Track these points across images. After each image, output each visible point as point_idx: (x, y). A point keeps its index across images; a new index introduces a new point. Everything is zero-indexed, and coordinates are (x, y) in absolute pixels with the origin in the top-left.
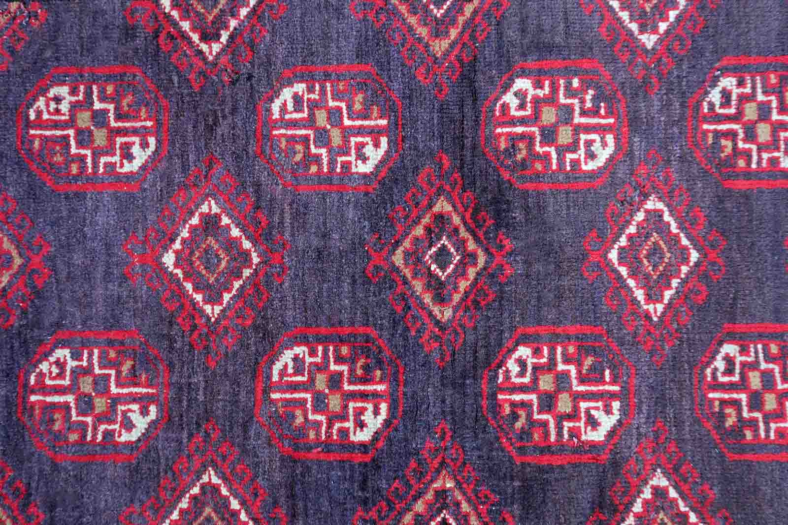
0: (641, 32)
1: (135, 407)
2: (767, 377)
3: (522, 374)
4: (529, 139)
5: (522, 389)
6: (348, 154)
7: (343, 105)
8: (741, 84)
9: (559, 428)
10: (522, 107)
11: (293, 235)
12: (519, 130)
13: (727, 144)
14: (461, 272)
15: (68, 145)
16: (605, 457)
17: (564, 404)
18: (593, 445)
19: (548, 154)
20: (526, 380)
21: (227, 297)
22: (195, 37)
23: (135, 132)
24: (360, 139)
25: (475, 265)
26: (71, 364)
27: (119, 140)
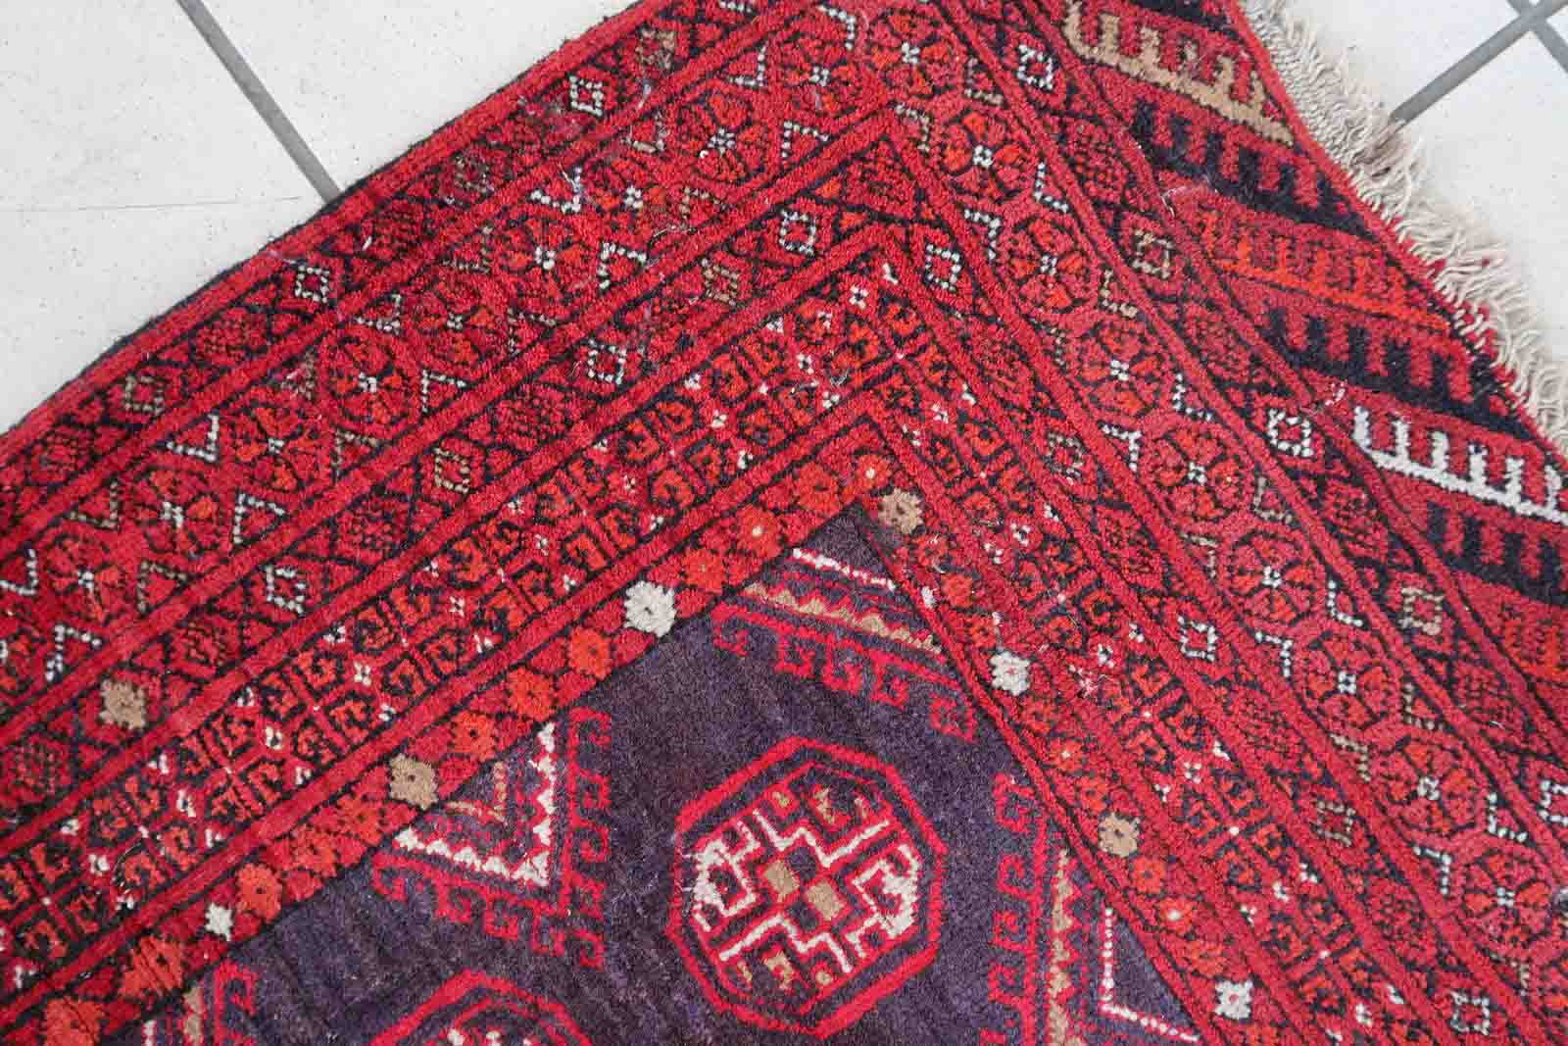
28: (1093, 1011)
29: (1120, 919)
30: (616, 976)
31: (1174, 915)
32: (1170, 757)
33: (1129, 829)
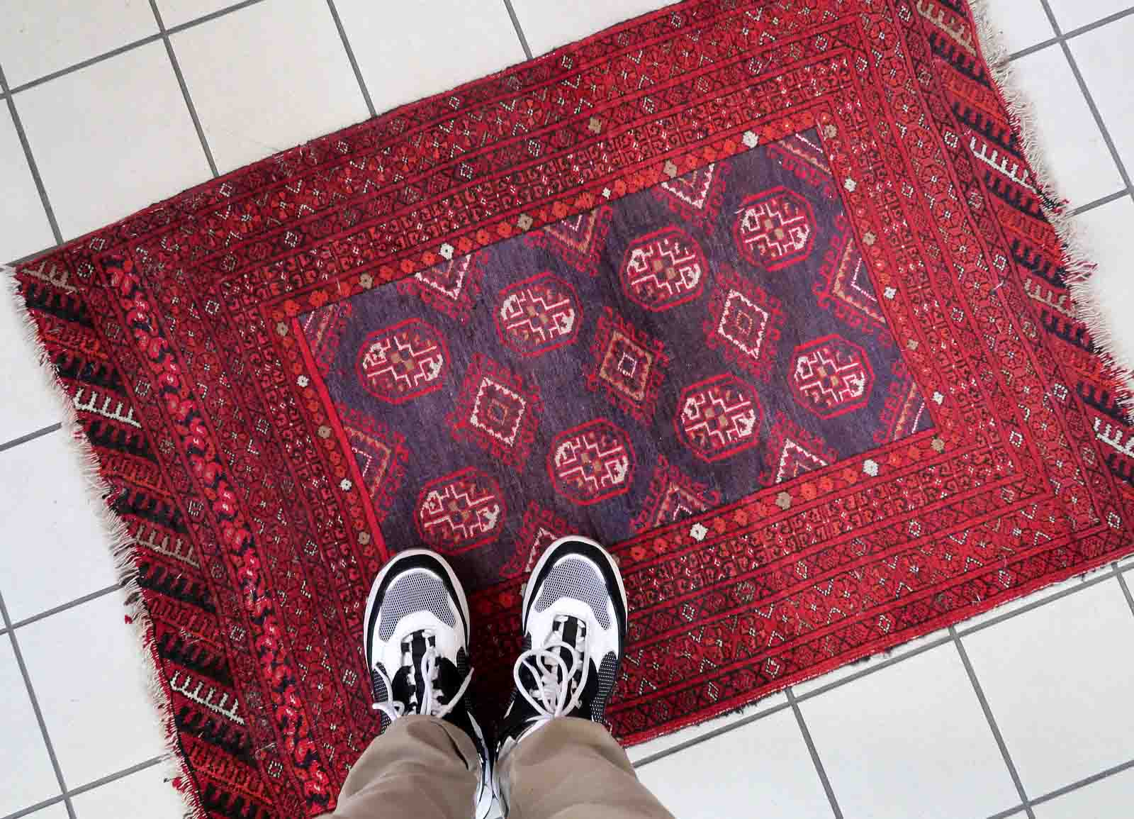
0: (693, 200)
1: (486, 509)
2: (828, 367)
3: (694, 413)
4: (652, 282)
5: (698, 421)
6: (554, 326)
7: (541, 299)
8: (758, 211)
9: (725, 435)
10: (641, 265)
11: (539, 381)
12: (645, 279)
13: (762, 247)
14: (640, 369)
15: (392, 376)
16: (756, 442)
17: (723, 422)
18: (746, 438)
19: (665, 287)
20: (698, 416)
21: (515, 430)
22: (442, 289)
23: (428, 355)
24: (557, 315)
25: (646, 362)
26: (440, 498)
27: (421, 363)
28: (848, 285)
29: (864, 262)
30: (715, 238)
31: (879, 265)
32: (890, 221)
33: (873, 237)
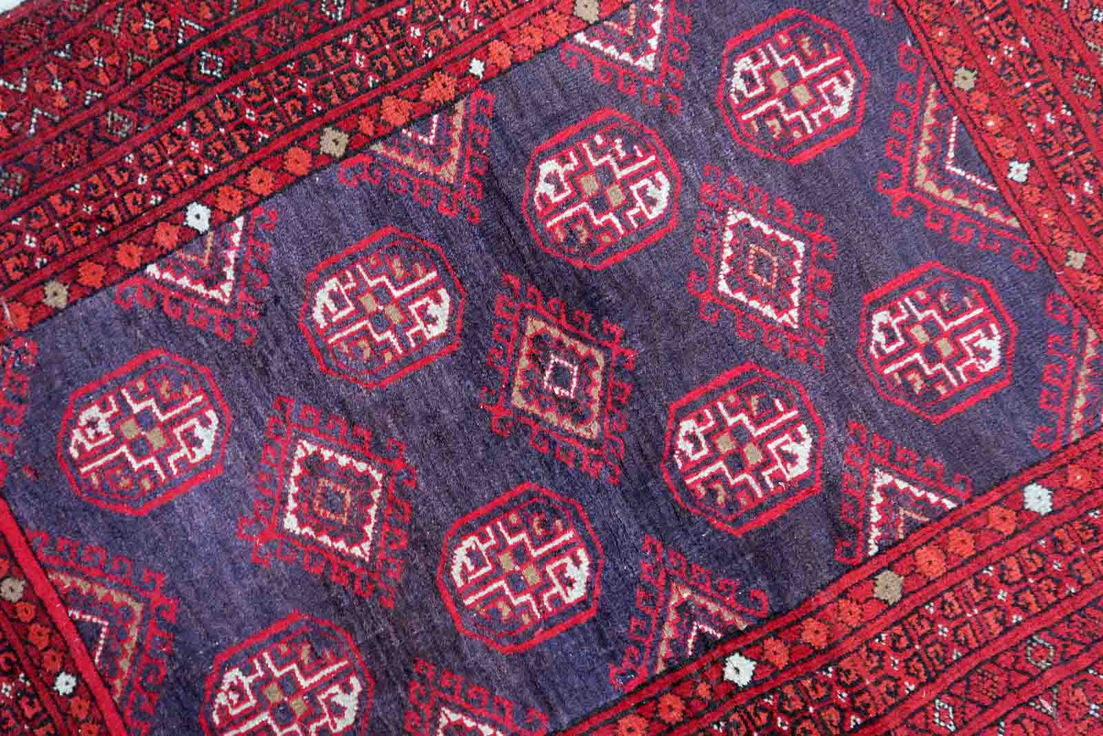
0: (636, 58)
1: (335, 689)
2: (929, 324)
3: (697, 448)
4: (583, 217)
5: (706, 462)
6: (414, 324)
7: (384, 279)
8: (756, 60)
9: (761, 481)
10: (559, 189)
11: (402, 433)
12: (569, 213)
13: (773, 123)
14: (585, 382)
15: (127, 463)
16: (819, 485)
17: (753, 455)
18: (801, 480)
19: (609, 222)
20: (705, 452)
21: (369, 529)
22: (200, 288)
23: (189, 414)
24: (418, 304)
25: (597, 366)
26: (247, 681)
27: (177, 431)
28: (941, 169)
29: (961, 121)
30: (685, 119)
31: (990, 124)
32: (998, 42)
33: (971, 76)
